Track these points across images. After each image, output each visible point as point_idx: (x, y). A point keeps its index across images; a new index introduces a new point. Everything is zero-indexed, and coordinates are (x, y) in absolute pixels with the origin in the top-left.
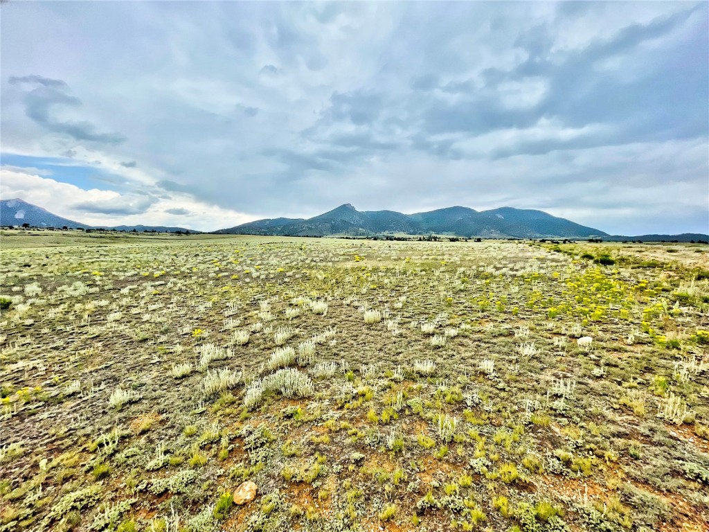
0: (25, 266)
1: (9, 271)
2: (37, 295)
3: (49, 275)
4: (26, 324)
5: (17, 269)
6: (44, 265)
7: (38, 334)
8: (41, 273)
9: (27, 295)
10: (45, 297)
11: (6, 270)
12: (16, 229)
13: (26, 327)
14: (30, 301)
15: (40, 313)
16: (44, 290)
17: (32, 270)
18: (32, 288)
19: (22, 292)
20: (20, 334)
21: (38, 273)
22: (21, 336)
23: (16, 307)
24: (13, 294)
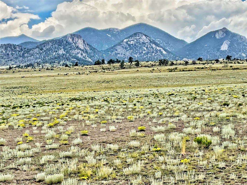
0: (225, 105)
1: (212, 110)
2: (231, 139)
3: (243, 117)
4: (219, 166)
5: (219, 108)
6: (240, 105)
7: (228, 179)
8: (237, 114)
9: (223, 137)
10: (237, 142)
11: (210, 108)
12: (221, 63)
13: (219, 170)
14: (225, 143)
15: (231, 158)
16: (237, 133)
17: (230, 110)
18: (228, 130)
19: (219, 133)
20: (214, 176)
21: (234, 114)
22: (215, 178)
23: (214, 148)
24: (213, 134)
